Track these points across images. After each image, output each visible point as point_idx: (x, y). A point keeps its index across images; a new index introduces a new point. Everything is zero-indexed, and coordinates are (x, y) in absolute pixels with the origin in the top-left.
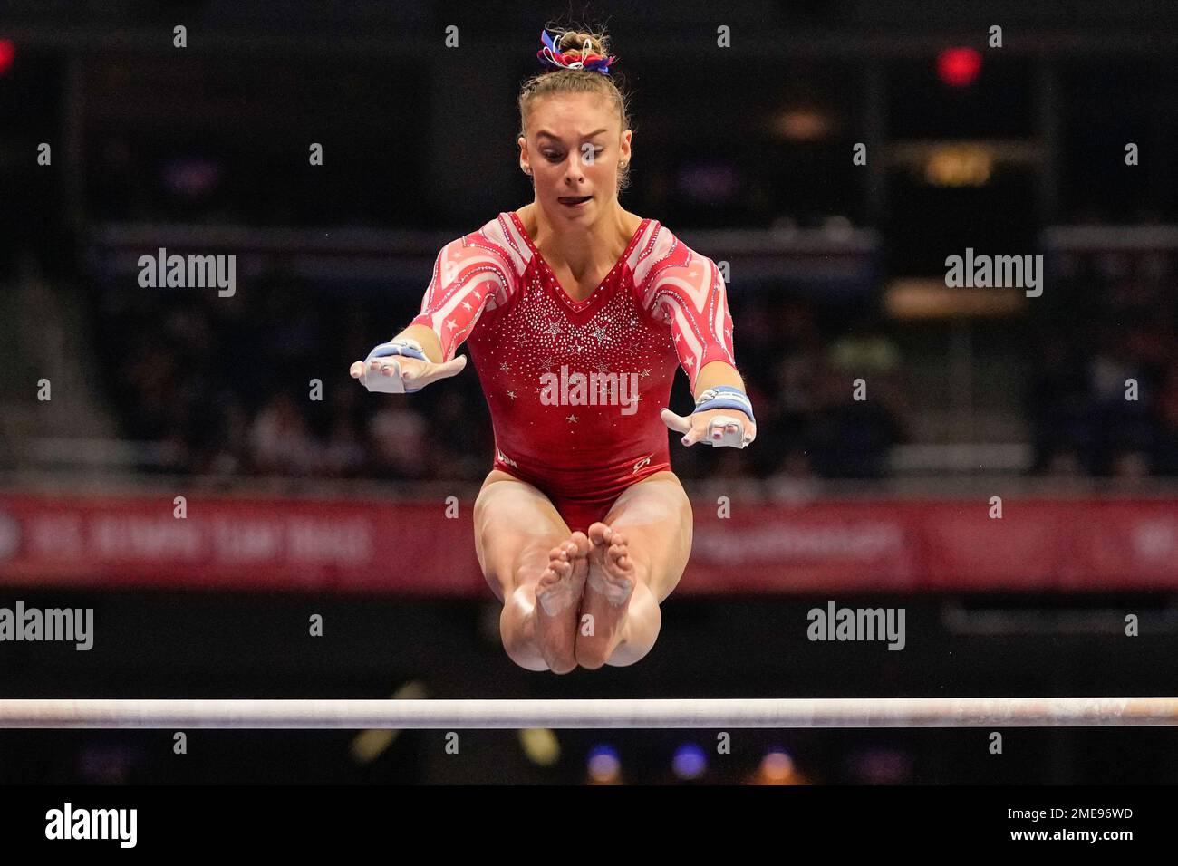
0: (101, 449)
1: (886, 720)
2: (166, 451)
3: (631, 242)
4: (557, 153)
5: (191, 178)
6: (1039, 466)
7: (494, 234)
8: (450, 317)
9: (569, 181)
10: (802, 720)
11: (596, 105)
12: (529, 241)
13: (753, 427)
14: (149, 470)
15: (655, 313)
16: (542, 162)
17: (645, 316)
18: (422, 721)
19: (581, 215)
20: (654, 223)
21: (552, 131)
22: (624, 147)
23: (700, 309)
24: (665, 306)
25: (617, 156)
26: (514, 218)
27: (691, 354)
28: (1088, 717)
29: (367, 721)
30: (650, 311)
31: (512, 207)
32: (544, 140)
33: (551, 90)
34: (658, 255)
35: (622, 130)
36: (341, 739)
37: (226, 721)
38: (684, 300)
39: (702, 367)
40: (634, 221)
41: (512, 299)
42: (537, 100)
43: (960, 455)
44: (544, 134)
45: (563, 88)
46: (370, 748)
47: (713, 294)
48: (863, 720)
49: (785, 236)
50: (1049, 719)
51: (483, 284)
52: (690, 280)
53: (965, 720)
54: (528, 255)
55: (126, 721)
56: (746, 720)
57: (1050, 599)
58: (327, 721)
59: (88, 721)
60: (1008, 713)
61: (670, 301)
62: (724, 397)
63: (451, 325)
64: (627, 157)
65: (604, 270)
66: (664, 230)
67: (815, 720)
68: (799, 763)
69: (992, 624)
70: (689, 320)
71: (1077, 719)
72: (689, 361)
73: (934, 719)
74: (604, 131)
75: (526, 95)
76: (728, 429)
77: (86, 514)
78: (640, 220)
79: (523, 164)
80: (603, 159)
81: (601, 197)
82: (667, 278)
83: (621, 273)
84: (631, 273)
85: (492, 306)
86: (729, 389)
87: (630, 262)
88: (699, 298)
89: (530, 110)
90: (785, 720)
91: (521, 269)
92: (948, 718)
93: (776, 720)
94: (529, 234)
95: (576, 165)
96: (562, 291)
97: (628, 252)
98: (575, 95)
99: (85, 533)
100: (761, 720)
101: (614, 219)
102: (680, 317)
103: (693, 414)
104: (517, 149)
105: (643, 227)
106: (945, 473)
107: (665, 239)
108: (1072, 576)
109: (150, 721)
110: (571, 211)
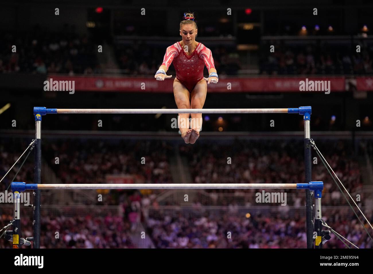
0: (116, 71)
1: (237, 112)
2: (126, 71)
3: (197, 46)
4: (186, 33)
5: (130, 29)
6: (261, 73)
7: (176, 46)
8: (168, 63)
9: (187, 38)
10: (224, 112)
11: (192, 26)
12: (181, 47)
13: (218, 80)
14: (123, 74)
15: (201, 58)
16: (183, 35)
17: (199, 58)
18: (166, 112)
19: (189, 42)
20: (201, 43)
21: (185, 30)
22: (196, 32)
23: (209, 58)
24: (203, 57)
25: (195, 33)
26: (179, 43)
27: (208, 66)
28: (268, 112)
29: (157, 112)
30: (200, 57)
31: (179, 41)
32: (184, 31)
33: (185, 23)
34: (201, 48)
35: (196, 29)
36: (153, 115)
37: (135, 112)
38: (206, 56)
39: (210, 68)
40: (197, 43)
41: (178, 56)
42: (183, 25)
43: (248, 71)
44: (184, 30)
45: (187, 23)
46: (158, 116)
47: (210, 55)
48: (234, 112)
49: (221, 38)
50: (262, 112)
51: (173, 54)
52: (206, 53)
53: (249, 112)
54: (181, 49)
55: (120, 112)
56: (216, 112)
57: (262, 93)
58: (151, 112)
59: (115, 112)
60: (256, 111)
61: (204, 56)
62: (214, 74)
63: (168, 64)
64: (197, 33)
65: (193, 51)
66: (202, 44)
67: (226, 112)
68: (224, 119)
69: (254, 97)
70: (207, 60)
71: (267, 112)
72: (208, 67)
73: (244, 112)
74: (193, 30)
75: (181, 24)
76: (214, 81)
77: (114, 80)
78: (198, 43)
79: (180, 34)
80: (193, 34)
81: (192, 40)
82: (203, 52)
83: (195, 51)
84: (197, 51)
85: (175, 57)
86: (214, 73)
87: (197, 50)
88: (208, 56)
89: (182, 26)
90: (222, 112)
91: (180, 51)
92: (247, 112)
93: (220, 112)
94: (181, 45)
95: (189, 36)
96: (186, 55)
97: (196, 48)
98: (189, 24)
99: (114, 83)
100: (218, 112)
101: (194, 43)
102: (205, 59)
103: (209, 78)
104: (180, 32)
105: (199, 44)
106: (246, 74)
107: (202, 46)
108: (266, 90)
109: (124, 112)
110: (188, 42)
